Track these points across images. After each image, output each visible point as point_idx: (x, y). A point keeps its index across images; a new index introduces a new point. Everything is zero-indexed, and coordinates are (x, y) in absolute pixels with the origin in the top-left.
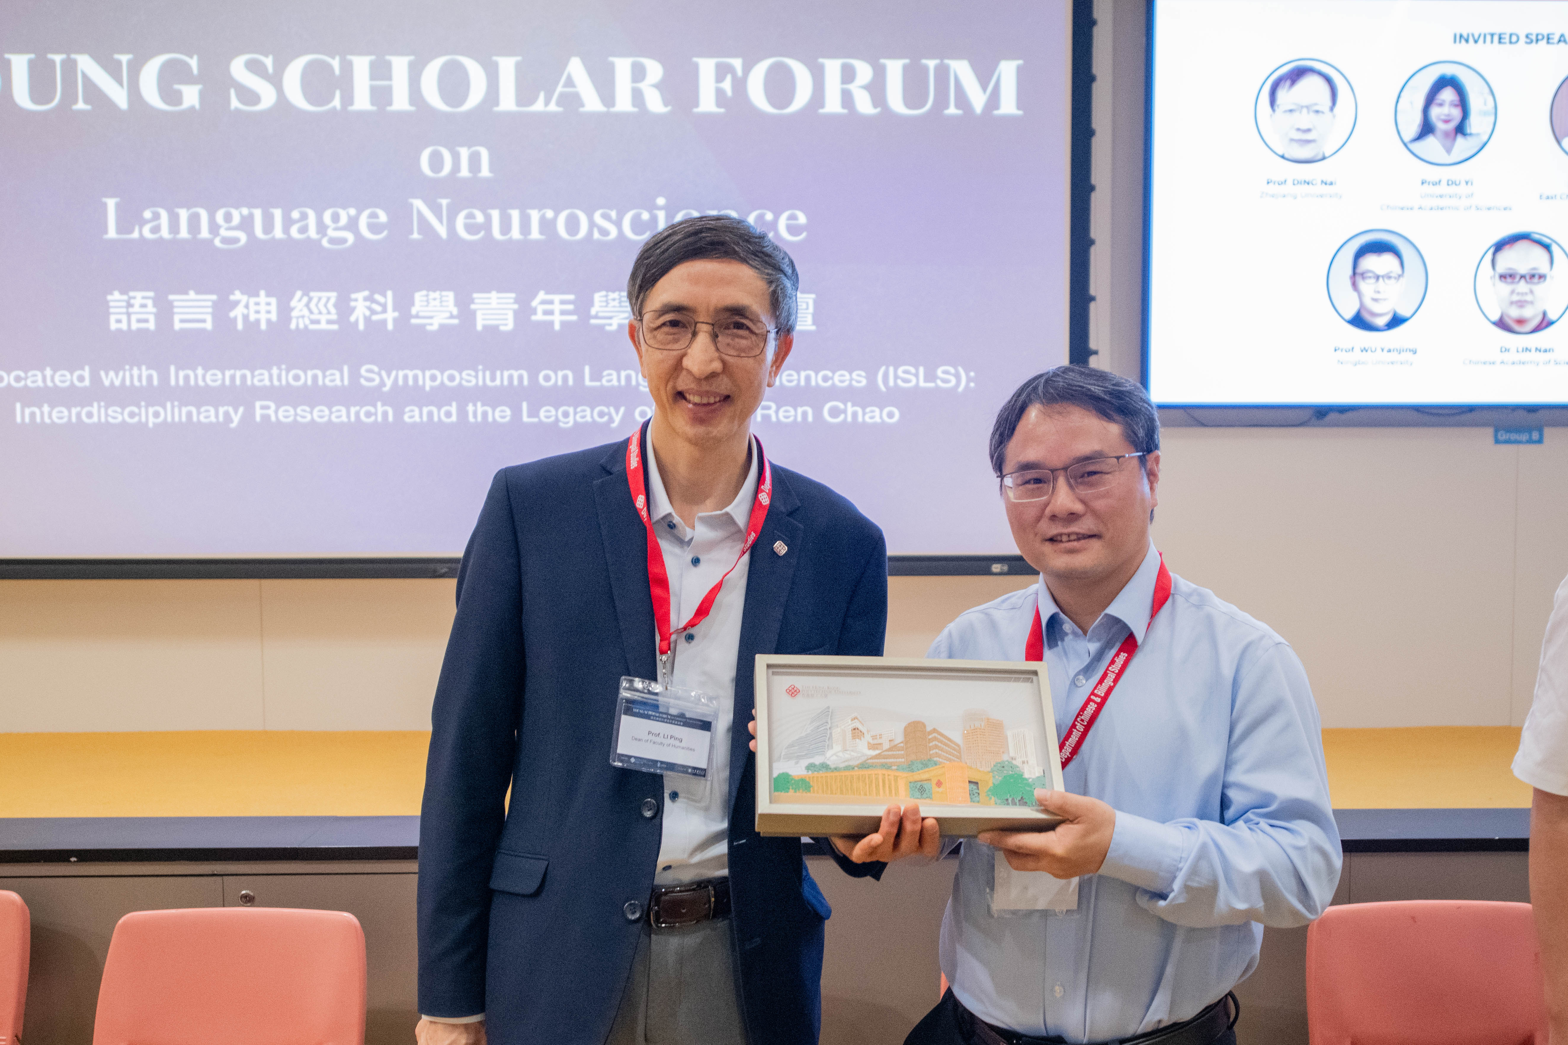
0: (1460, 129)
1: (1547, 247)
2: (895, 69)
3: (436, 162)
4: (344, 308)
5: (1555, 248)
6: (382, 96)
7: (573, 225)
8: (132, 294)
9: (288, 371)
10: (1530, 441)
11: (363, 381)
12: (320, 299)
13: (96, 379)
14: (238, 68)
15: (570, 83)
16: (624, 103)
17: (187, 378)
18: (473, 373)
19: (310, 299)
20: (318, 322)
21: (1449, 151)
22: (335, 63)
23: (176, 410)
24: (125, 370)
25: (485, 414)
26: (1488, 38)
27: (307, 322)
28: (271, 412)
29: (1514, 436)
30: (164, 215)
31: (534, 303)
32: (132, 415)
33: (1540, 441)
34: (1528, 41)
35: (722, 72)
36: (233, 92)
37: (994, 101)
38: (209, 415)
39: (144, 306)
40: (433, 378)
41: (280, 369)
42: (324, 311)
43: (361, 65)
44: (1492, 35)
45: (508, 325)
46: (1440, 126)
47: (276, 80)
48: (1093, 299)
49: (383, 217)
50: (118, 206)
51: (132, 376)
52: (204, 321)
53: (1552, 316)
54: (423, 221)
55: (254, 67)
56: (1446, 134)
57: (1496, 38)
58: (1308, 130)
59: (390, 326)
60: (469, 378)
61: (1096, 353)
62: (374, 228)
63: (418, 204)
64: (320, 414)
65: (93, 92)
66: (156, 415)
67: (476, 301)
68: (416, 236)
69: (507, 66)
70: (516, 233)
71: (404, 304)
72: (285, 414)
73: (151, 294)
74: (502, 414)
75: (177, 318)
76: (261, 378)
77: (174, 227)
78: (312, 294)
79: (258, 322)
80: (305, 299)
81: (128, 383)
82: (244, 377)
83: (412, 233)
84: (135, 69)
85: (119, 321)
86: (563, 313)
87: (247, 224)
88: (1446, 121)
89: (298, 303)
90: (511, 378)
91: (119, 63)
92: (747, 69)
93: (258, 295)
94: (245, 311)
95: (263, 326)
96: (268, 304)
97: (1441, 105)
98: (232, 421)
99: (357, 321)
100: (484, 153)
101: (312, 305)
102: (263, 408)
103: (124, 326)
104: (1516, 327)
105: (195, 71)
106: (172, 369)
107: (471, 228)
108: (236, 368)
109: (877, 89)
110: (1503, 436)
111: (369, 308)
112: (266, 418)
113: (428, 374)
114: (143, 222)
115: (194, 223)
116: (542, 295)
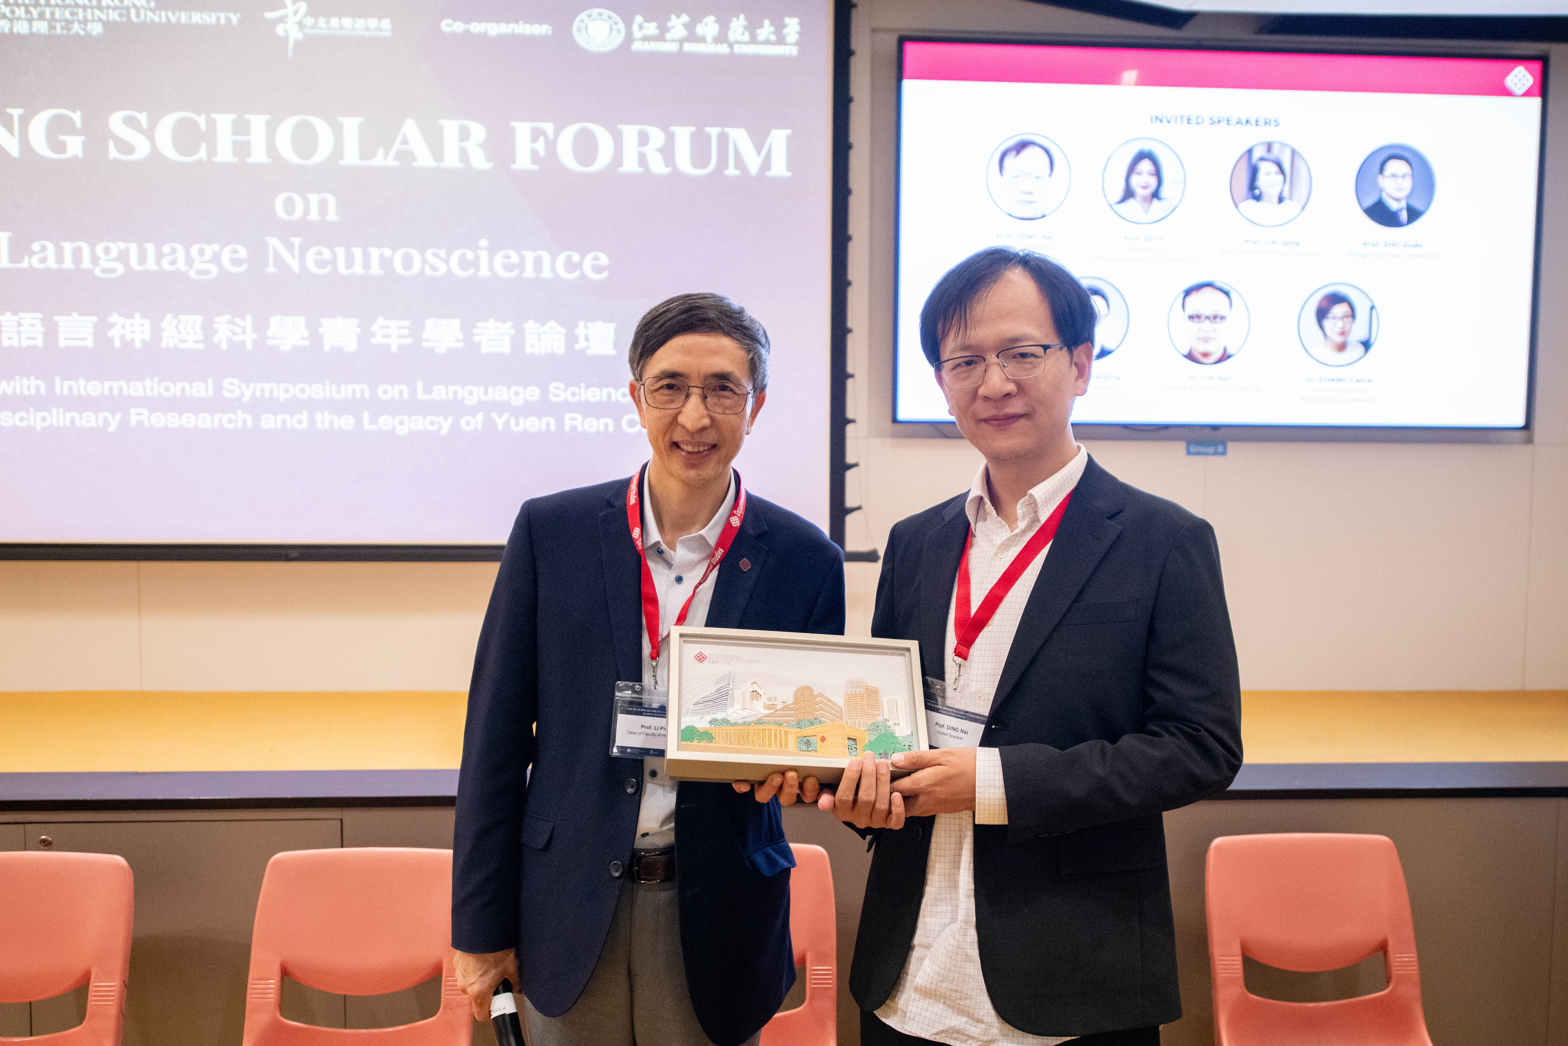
0: (1156, 195)
1: (1227, 293)
2: (683, 135)
3: (289, 206)
4: (209, 330)
5: (1233, 294)
6: (242, 149)
7: (407, 262)
8: (22, 315)
9: (160, 382)
10: (1216, 453)
11: (225, 393)
12: (188, 321)
14: (116, 123)
15: (405, 141)
16: (452, 160)
17: (70, 388)
18: (321, 386)
19: (179, 322)
20: (185, 341)
21: (1146, 212)
22: (201, 120)
23: (61, 415)
24: (15, 380)
25: (331, 422)
26: (1179, 119)
27: (176, 341)
28: (144, 418)
29: (1203, 449)
30: (50, 247)
31: (374, 328)
32: (22, 419)
33: (1224, 453)
34: (1211, 122)
35: (536, 134)
36: (111, 143)
37: (767, 164)
38: (89, 420)
39: (32, 326)
40: (287, 391)
41: (152, 381)
42: (191, 332)
43: (224, 122)
44: (1182, 117)
45: (351, 346)
46: (1140, 192)
47: (149, 134)
48: (850, 331)
49: (243, 253)
50: (9, 239)
51: (22, 386)
52: (85, 339)
54: (278, 257)
55: (131, 122)
56: (1145, 199)
57: (1185, 120)
58: (1031, 193)
60: (317, 391)
61: (852, 376)
62: (235, 262)
63: (273, 242)
64: (188, 420)
66: (44, 419)
67: (324, 325)
68: (271, 269)
69: (351, 126)
70: (358, 269)
71: (261, 327)
72: (158, 420)
73: (39, 315)
74: (346, 422)
75: (61, 336)
76: (135, 389)
77: (60, 259)
78: (181, 317)
79: (133, 341)
80: (175, 321)
81: (18, 391)
82: (121, 388)
83: (267, 266)
84: (25, 121)
85: (10, 338)
86: (399, 336)
87: (123, 257)
88: (1145, 188)
89: (168, 324)
90: (354, 391)
91: (11, 117)
92: (557, 132)
93: (132, 317)
94: (122, 332)
95: (138, 345)
96: (142, 325)
97: (1139, 174)
98: (109, 425)
99: (220, 341)
100: (331, 200)
101: (181, 327)
102: (138, 414)
103: (15, 343)
104: (1202, 359)
105: (78, 124)
106: (58, 380)
107: (319, 263)
108: (113, 380)
109: (668, 152)
110: (1193, 449)
111: (231, 331)
112: (140, 423)
113: (282, 386)
114: (32, 253)
115: (77, 255)
116: (381, 321)
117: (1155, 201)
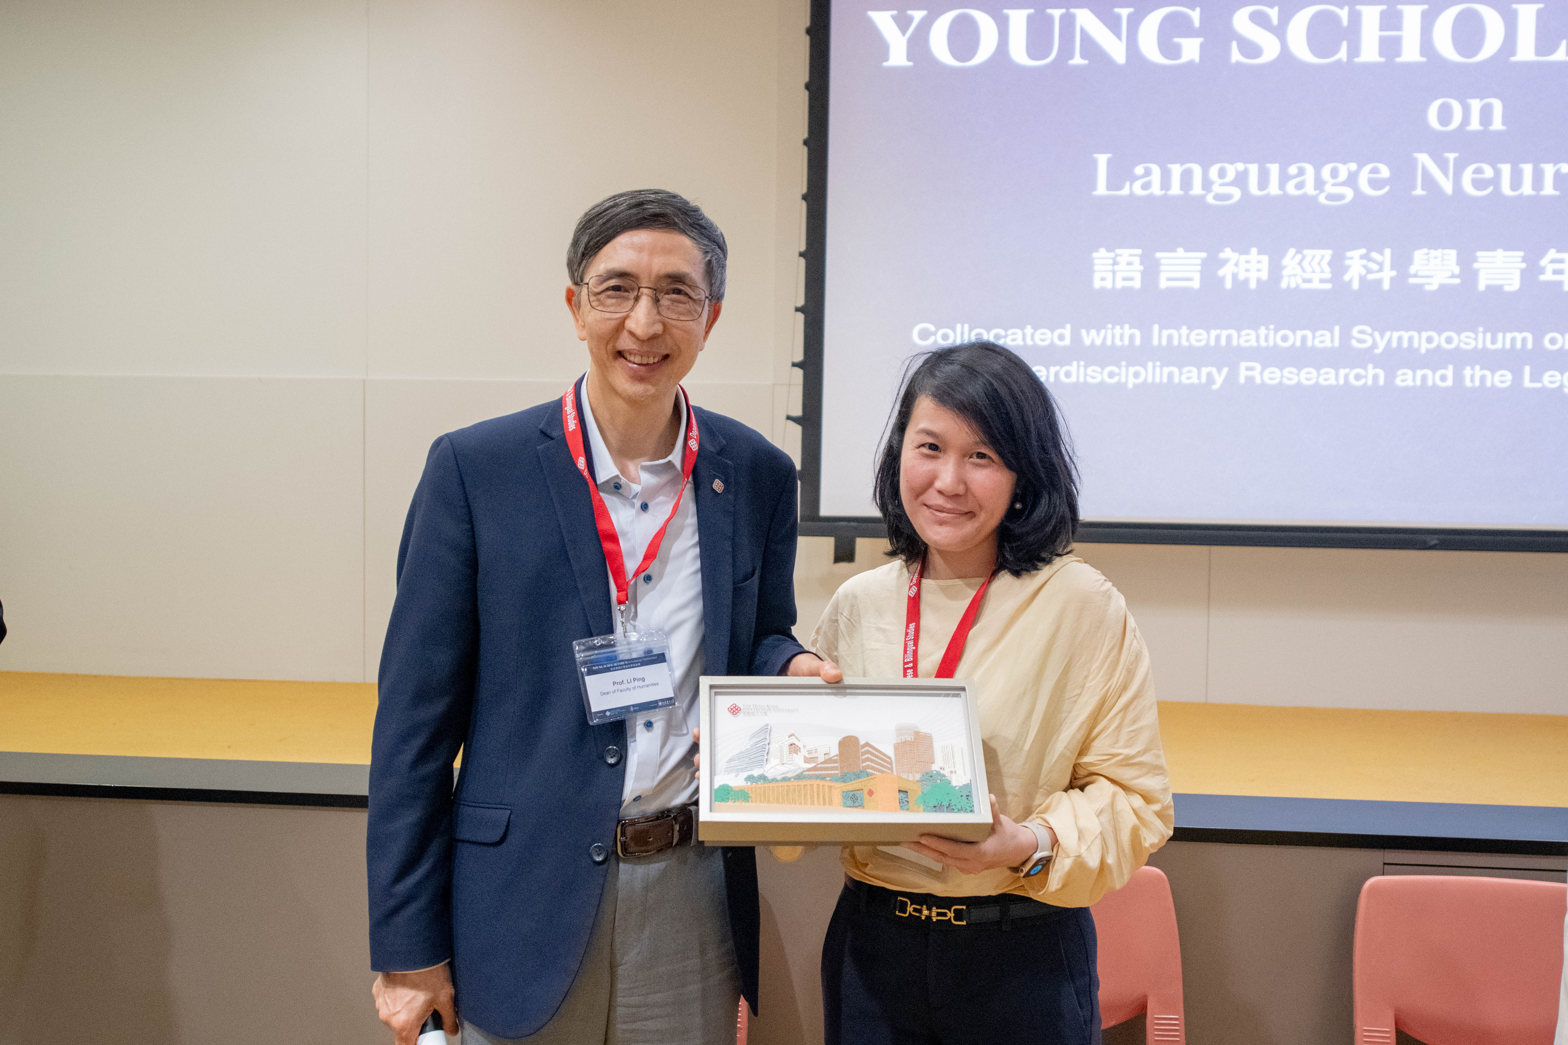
3: (1445, 114)
4: (1338, 266)
8: (1118, 251)
9: (1276, 330)
11: (1354, 343)
12: (1314, 257)
13: (1076, 337)
14: (1241, 21)
17: (1170, 338)
18: (1472, 335)
19: (1304, 258)
20: (1309, 281)
22: (1344, 14)
23: (1158, 370)
24: (1106, 329)
25: (1483, 378)
27: (1300, 281)
28: (1256, 374)
30: (1156, 170)
31: (1544, 262)
32: (1111, 375)
36: (1234, 44)
38: (1190, 376)
39: (1129, 264)
40: (1429, 340)
41: (1267, 329)
42: (1318, 269)
43: (1371, 15)
45: (1513, 284)
47: (1280, 32)
49: (1385, 172)
50: (1109, 162)
51: (1112, 336)
52: (1190, 279)
54: (1427, 177)
55: (1259, 19)
59: (1386, 286)
60: (1467, 341)
62: (1374, 184)
63: (1424, 159)
64: (1307, 376)
65: (1090, 47)
66: (1136, 375)
67: (1480, 259)
68: (1419, 191)
69: (1527, 14)
70: (1527, 189)
71: (1402, 262)
72: (1272, 376)
73: (1139, 251)
74: (1502, 379)
75: (1163, 277)
77: (1166, 183)
78: (1306, 252)
79: (1247, 281)
80: (1299, 257)
81: (1109, 342)
82: (1229, 338)
83: (1414, 188)
84: (1134, 22)
85: (1103, 279)
87: (1241, 180)
89: (1290, 260)
90: (1513, 340)
91: (1119, 17)
93: (1249, 253)
94: (1235, 270)
95: (1252, 285)
96: (1259, 262)
98: (1214, 382)
99: (1351, 281)
100: (1497, 106)
101: (1305, 263)
102: (1248, 369)
103: (1108, 284)
105: (1197, 23)
106: (1156, 327)
107: (1478, 184)
108: (1222, 328)
111: (1365, 267)
112: (1250, 380)
113: (1425, 335)
114: (1133, 179)
115: (1186, 180)
116: (1552, 254)
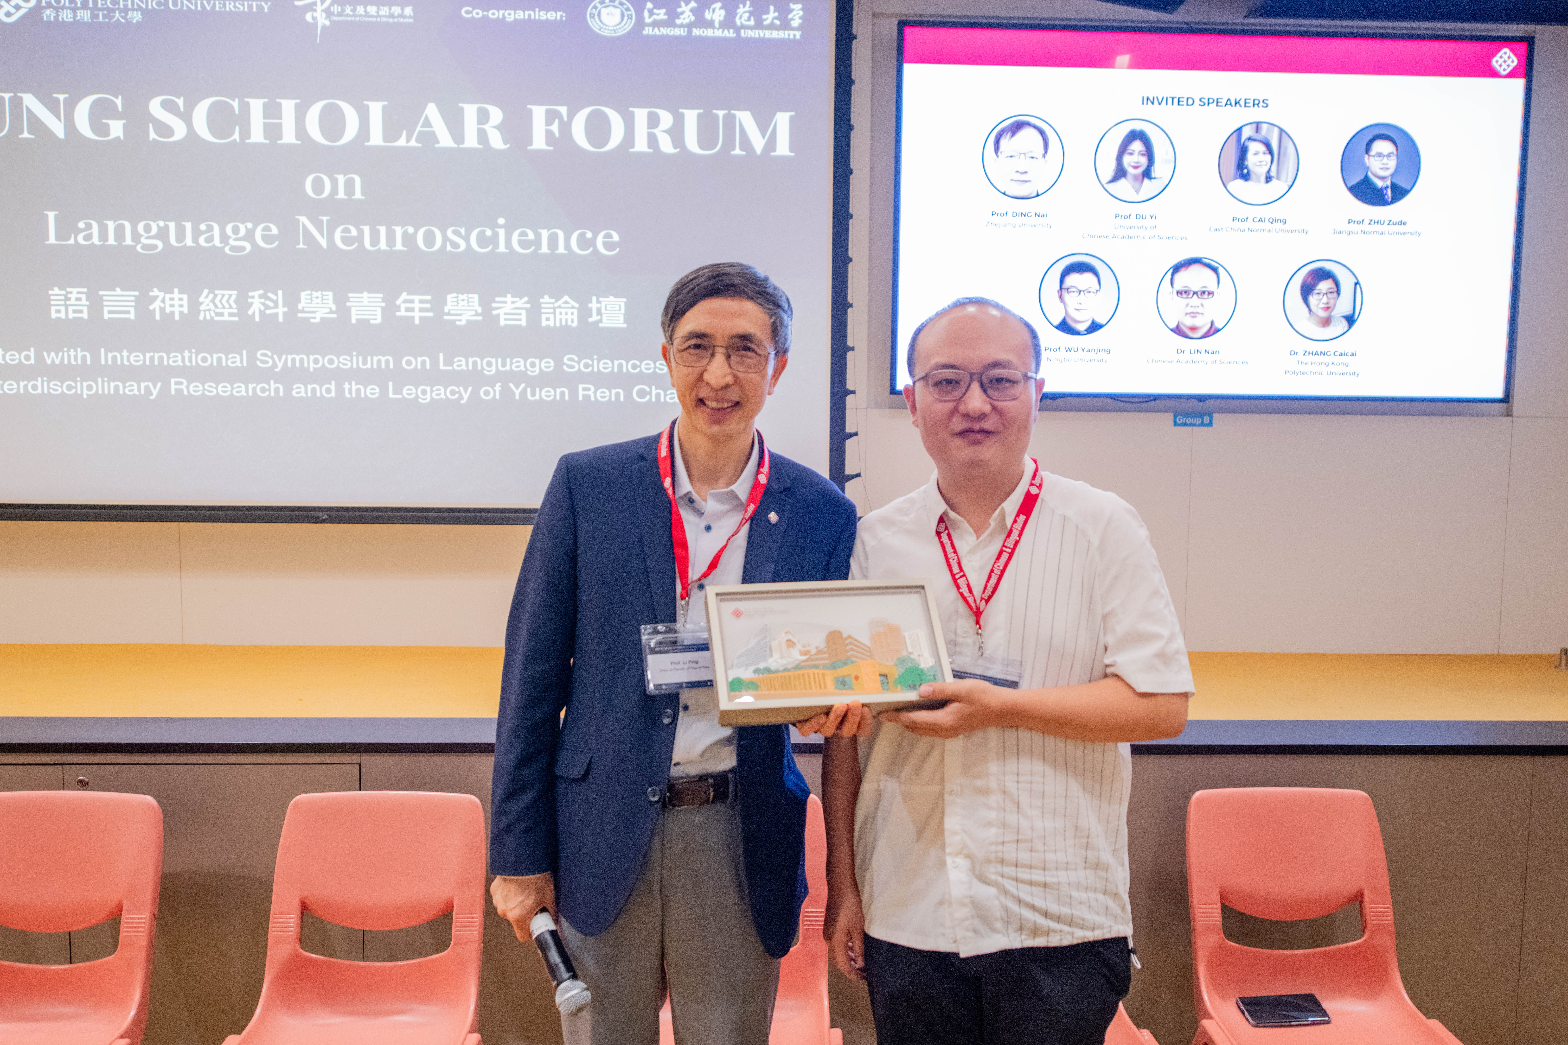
0: (1147, 174)
1: (1215, 270)
2: (691, 117)
3: (318, 186)
4: (243, 304)
5: (1221, 270)
6: (273, 131)
7: (429, 239)
8: (69, 290)
9: (197, 354)
10: (1202, 424)
11: (258, 363)
12: (223, 296)
13: (39, 358)
14: (155, 107)
15: (427, 123)
16: (471, 141)
17: (114, 358)
18: (348, 358)
19: (216, 296)
20: (222, 314)
21: (1137, 191)
22: (235, 104)
23: (106, 384)
24: (63, 352)
25: (358, 391)
26: (1170, 100)
27: (213, 314)
28: (184, 387)
29: (1189, 420)
30: (95, 225)
31: (398, 302)
32: (69, 388)
33: (1210, 424)
34: (1202, 104)
35: (551, 117)
36: (151, 126)
37: (771, 144)
38: (132, 389)
39: (79, 299)
40: (316, 361)
41: (190, 352)
42: (227, 305)
43: (256, 106)
44: (1173, 99)
45: (377, 319)
46: (1131, 171)
47: (187, 117)
48: (851, 306)
49: (275, 230)
50: (57, 218)
51: (69, 356)
52: (128, 312)
53: (1218, 325)
54: (307, 234)
55: (168, 106)
56: (1135, 177)
57: (1176, 101)
58: (1026, 172)
59: (281, 319)
60: (345, 362)
61: (853, 349)
62: (266, 239)
63: (303, 219)
64: (223, 389)
65: (36, 124)
67: (351, 299)
68: (301, 246)
69: (376, 109)
70: (383, 245)
71: (292, 301)
72: (195, 389)
73: (85, 290)
74: (372, 391)
75: (106, 310)
76: (176, 359)
77: (103, 235)
78: (216, 292)
79: (172, 313)
80: (211, 296)
81: (66, 362)
82: (161, 358)
83: (298, 243)
84: (70, 106)
85: (58, 311)
86: (422, 310)
87: (163, 234)
88: (1136, 168)
89: (205, 299)
90: (379, 361)
91: (58, 101)
92: (571, 115)
93: (173, 293)
94: (162, 305)
95: (177, 317)
96: (181, 299)
97: (1131, 154)
98: (151, 394)
99: (254, 313)
100: (357, 180)
101: (217, 301)
102: (177, 383)
103: (62, 316)
104: (1190, 334)
105: (120, 108)
106: (103, 351)
107: (346, 240)
108: (154, 352)
109: (677, 133)
110: (1180, 420)
111: (263, 304)
112: (179, 392)
113: (312, 358)
114: (77, 231)
115: (120, 232)
116: (404, 296)
117: (1146, 181)
